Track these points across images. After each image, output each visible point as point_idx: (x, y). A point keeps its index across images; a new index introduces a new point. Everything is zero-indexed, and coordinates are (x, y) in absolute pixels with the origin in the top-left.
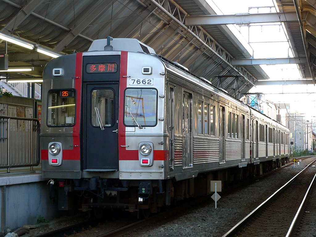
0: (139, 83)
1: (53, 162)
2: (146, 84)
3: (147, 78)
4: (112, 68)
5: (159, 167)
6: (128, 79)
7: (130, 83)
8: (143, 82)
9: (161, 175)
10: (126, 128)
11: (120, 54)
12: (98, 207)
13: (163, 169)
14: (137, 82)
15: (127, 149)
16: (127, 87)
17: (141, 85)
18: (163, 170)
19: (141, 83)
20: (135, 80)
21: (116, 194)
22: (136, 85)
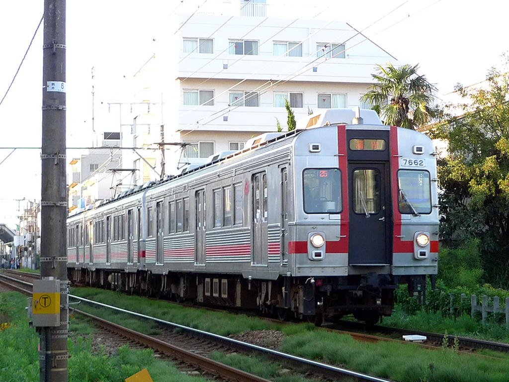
0: (411, 163)
1: (316, 256)
2: (418, 165)
3: (419, 158)
4: (379, 145)
5: (433, 260)
6: (400, 159)
7: (402, 164)
8: (415, 163)
9: (434, 269)
10: (402, 215)
11: (389, 130)
12: (347, 310)
13: (437, 262)
14: (409, 162)
15: (402, 240)
16: (399, 168)
17: (413, 167)
18: (436, 264)
19: (413, 165)
20: (406, 160)
21: (362, 294)
22: (407, 167)
